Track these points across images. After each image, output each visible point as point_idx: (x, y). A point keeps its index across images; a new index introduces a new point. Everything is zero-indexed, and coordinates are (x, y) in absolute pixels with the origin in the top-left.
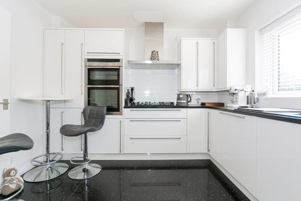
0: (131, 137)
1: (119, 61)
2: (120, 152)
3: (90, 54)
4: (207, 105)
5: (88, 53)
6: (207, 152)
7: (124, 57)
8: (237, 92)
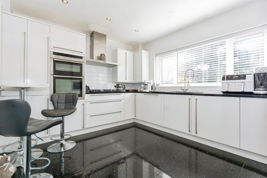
0: (91, 115)
1: (82, 58)
2: (83, 127)
3: (55, 48)
4: (130, 91)
5: (54, 47)
6: (134, 117)
7: (85, 56)
8: (147, 84)
